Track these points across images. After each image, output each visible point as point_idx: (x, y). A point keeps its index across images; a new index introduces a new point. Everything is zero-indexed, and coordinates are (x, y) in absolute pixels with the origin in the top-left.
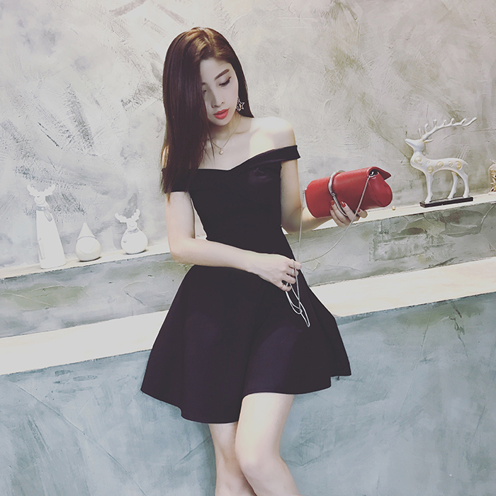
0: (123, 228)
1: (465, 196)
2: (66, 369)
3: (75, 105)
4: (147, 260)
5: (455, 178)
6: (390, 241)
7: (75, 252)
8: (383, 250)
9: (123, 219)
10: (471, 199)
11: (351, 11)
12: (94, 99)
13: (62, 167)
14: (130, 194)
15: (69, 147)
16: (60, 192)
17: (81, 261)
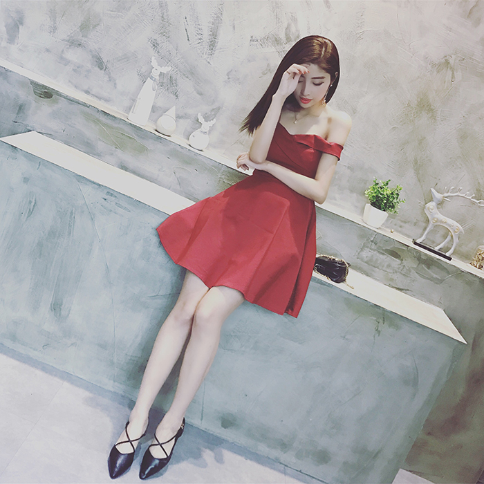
0: (197, 125)
1: (447, 254)
2: (115, 194)
3: (217, 20)
4: (201, 158)
5: (449, 238)
6: (374, 250)
7: (155, 122)
8: (366, 254)
9: (201, 120)
10: (450, 259)
11: (453, 73)
12: (234, 24)
13: (182, 58)
14: (216, 105)
15: (195, 46)
16: (170, 73)
17: (156, 130)
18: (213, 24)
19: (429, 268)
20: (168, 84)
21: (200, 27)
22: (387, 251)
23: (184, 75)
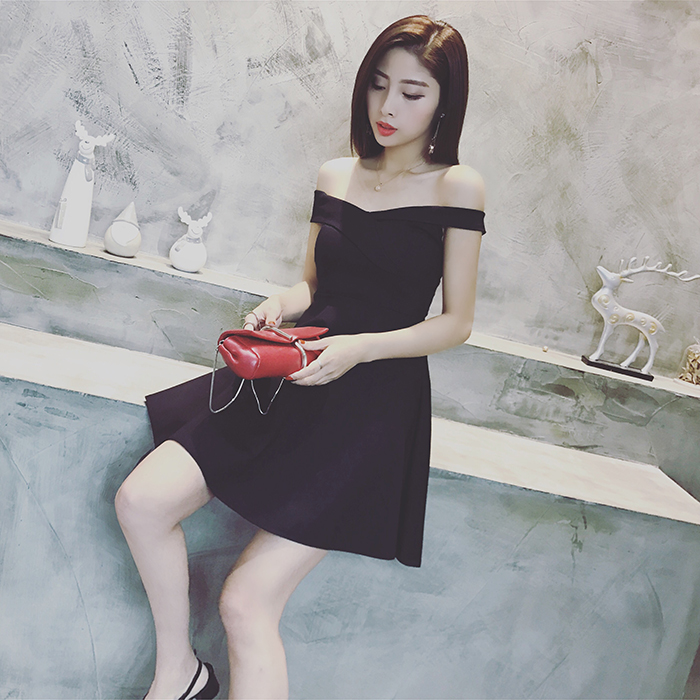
0: (182, 230)
1: (644, 371)
2: (41, 390)
3: (184, 40)
4: (198, 287)
5: (641, 343)
6: (526, 390)
7: (103, 235)
8: (513, 399)
9: (185, 218)
10: (650, 378)
11: (597, 69)
12: (213, 42)
13: (131, 115)
14: (207, 188)
15: (152, 91)
16: (114, 146)
17: (107, 252)
18: (177, 48)
19: (623, 403)
20: (113, 165)
21: (155, 57)
22: (548, 387)
23: (141, 144)
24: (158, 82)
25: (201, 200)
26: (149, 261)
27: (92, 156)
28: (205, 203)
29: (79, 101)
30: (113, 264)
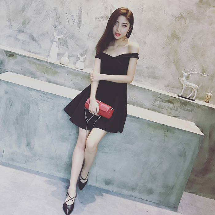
0: (78, 59)
1: (193, 99)
2: (45, 93)
3: (80, 12)
4: (82, 73)
5: (193, 92)
6: (161, 101)
7: (60, 60)
8: (157, 103)
9: (79, 56)
11: (185, 20)
12: (87, 13)
13: (67, 31)
14: (85, 49)
15: (72, 25)
16: (63, 38)
17: (61, 64)
18: (78, 14)
19: (185, 106)
20: (63, 43)
21: (73, 16)
22: (166, 101)
23: (69, 38)
24: (74, 22)
25: (84, 52)
26: (71, 66)
27: (58, 41)
28: (84, 53)
29: (55, 27)
30: (62, 66)
